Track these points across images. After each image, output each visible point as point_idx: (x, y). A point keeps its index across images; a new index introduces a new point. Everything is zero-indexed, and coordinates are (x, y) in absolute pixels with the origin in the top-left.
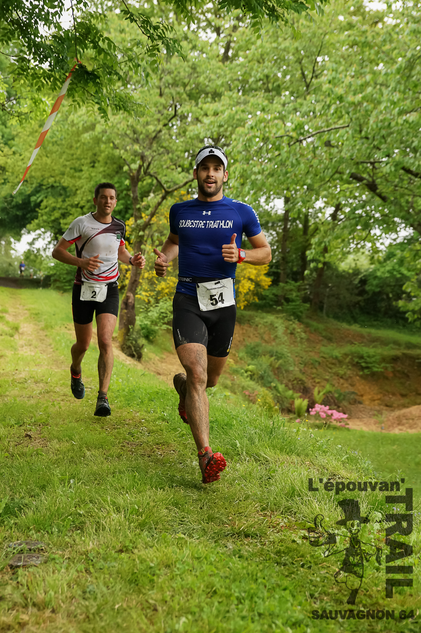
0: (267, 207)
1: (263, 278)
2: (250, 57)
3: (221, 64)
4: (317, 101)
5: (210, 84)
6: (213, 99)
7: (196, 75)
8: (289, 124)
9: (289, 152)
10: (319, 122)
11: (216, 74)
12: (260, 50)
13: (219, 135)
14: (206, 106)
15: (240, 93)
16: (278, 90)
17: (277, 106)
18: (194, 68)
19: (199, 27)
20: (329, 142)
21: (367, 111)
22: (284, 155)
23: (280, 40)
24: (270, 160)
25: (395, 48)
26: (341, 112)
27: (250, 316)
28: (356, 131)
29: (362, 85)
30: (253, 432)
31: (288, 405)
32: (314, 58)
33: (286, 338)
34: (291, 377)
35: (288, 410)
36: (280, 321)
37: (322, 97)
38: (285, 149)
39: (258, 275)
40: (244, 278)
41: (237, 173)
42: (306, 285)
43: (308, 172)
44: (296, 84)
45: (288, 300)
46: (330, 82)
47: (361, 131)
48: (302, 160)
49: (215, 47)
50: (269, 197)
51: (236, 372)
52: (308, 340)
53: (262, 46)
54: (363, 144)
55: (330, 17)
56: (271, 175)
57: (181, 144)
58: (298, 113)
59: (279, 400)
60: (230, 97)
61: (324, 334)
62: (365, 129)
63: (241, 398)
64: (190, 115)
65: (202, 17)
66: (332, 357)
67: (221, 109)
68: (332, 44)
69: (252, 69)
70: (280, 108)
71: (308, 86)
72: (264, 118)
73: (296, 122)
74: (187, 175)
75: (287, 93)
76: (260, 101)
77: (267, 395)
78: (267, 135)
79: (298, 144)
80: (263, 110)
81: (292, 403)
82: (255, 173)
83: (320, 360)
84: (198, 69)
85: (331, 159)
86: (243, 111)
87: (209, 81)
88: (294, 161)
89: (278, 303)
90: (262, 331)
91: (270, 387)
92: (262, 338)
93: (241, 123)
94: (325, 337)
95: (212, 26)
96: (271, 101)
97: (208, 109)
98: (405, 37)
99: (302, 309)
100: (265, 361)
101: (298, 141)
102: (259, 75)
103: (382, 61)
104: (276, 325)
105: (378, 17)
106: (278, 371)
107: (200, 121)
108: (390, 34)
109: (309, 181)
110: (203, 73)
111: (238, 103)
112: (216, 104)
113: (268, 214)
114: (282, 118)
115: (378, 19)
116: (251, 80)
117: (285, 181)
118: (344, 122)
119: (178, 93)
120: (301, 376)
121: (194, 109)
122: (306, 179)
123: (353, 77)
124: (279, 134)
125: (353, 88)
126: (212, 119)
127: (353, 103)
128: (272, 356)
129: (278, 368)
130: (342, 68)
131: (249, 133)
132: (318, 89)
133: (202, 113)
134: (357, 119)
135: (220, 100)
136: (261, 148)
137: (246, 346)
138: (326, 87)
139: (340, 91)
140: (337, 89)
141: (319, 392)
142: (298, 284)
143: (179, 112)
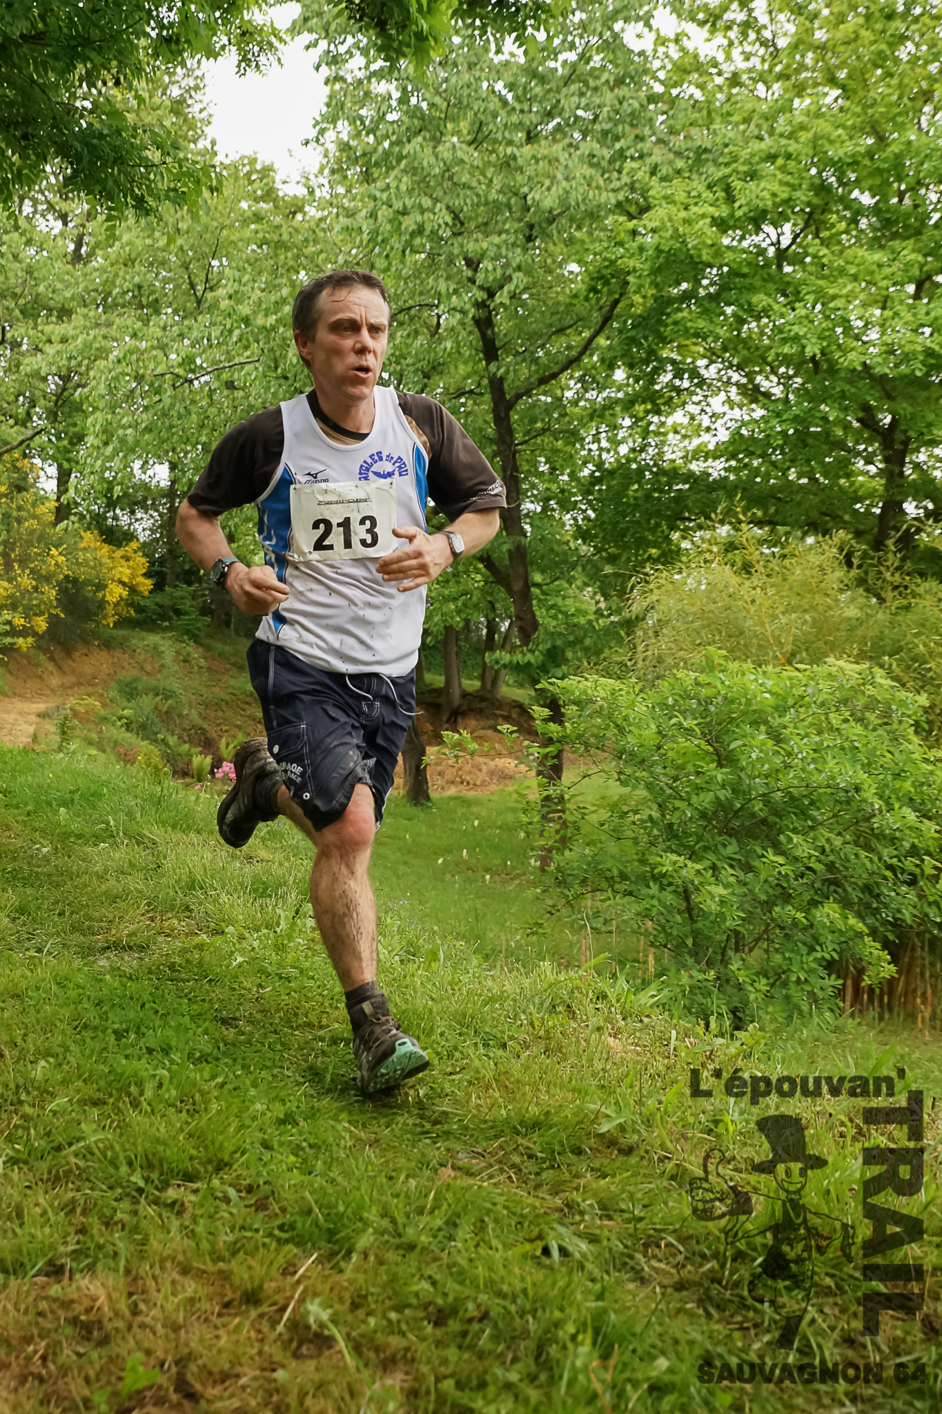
0: (143, 477)
1: (141, 580)
2: (113, 257)
3: (70, 267)
4: (212, 324)
5: (55, 296)
6: (60, 318)
7: (33, 283)
8: (173, 356)
9: (174, 397)
10: (218, 355)
11: (62, 281)
12: (127, 249)
13: (69, 370)
14: (48, 329)
15: (100, 310)
16: (156, 307)
17: (154, 330)
18: (29, 271)
19: (35, 212)
20: (232, 382)
21: (284, 339)
22: (167, 401)
23: (157, 234)
24: (146, 408)
25: (322, 251)
26: (248, 340)
27: (123, 636)
28: (269, 367)
29: (277, 302)
30: (133, 803)
31: (182, 766)
32: (206, 262)
33: (177, 668)
34: (187, 725)
35: (184, 772)
36: (168, 643)
37: (221, 318)
38: (169, 393)
39: (133, 576)
40: (113, 581)
41: (98, 427)
42: (204, 589)
43: (202, 426)
44: (181, 299)
45: (178, 613)
46: (230, 297)
47: (276, 368)
48: (194, 409)
49: (60, 242)
50: (146, 462)
51: (104, 719)
52: (209, 669)
53: (129, 243)
54: (280, 386)
55: (229, 204)
56: (148, 430)
57: (12, 384)
58: (186, 342)
59: (170, 758)
60: (85, 316)
61: (232, 660)
62: (282, 366)
63: (112, 757)
64: (25, 340)
65: (40, 196)
66: (245, 693)
67: (71, 333)
68: (232, 242)
69: (116, 275)
70: (159, 333)
71: (199, 302)
72: (137, 348)
73: (183, 354)
74: (23, 429)
75: (170, 310)
76: (129, 322)
77: (152, 752)
78: (141, 371)
79: (186, 385)
80: (134, 335)
81: (191, 760)
82: (124, 427)
83: (227, 698)
84: (36, 274)
85: (236, 407)
86: (105, 337)
87: (54, 292)
88: (182, 410)
89: (164, 617)
90: (142, 657)
91: (156, 741)
92: (142, 668)
93: (102, 353)
94: (235, 665)
95: (55, 211)
96: (146, 323)
97: (53, 333)
98: (335, 236)
99: (199, 625)
100: (147, 702)
101: (186, 381)
102: (126, 286)
103: (304, 268)
104: (163, 649)
105: (296, 205)
106: (167, 717)
107: (40, 350)
108: (314, 232)
109: (204, 439)
110: (44, 279)
111: (97, 325)
112: (64, 325)
113: (145, 486)
114: (163, 347)
115: (296, 208)
116: (115, 292)
117: (168, 439)
118: (253, 353)
119: (7, 309)
120: (198, 721)
121: (31, 332)
122: (200, 436)
123: (263, 291)
124: (159, 370)
125: (264, 306)
126: (59, 347)
127: (264, 327)
128: (157, 695)
129: (167, 713)
130: (247, 277)
131: (114, 369)
132: (214, 306)
133: (44, 339)
134: (272, 350)
135: (69, 320)
136: (132, 391)
137: (119, 682)
138: (224, 304)
139: (244, 310)
140: (240, 307)
141: (228, 745)
142: (193, 588)
143: (8, 335)
